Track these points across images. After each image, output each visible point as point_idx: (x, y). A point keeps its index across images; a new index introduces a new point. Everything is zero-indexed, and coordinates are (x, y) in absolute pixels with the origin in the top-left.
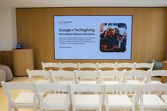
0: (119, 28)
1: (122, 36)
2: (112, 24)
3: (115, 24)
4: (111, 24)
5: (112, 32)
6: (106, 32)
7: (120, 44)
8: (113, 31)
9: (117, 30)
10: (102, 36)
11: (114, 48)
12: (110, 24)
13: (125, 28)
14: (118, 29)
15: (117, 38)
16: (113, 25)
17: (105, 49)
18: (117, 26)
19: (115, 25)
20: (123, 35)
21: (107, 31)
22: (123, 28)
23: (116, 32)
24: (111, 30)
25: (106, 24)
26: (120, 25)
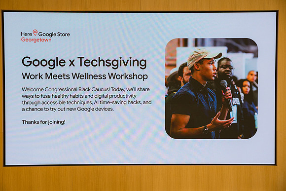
0: (231, 56)
1: (240, 83)
2: (207, 42)
3: (215, 42)
4: (203, 40)
5: (207, 70)
6: (186, 71)
7: (234, 109)
8: (211, 67)
9: (224, 62)
10: (172, 82)
11: (215, 123)
12: (199, 42)
13: (251, 55)
14: (228, 60)
15: (225, 91)
16: (212, 43)
17: (183, 129)
18: (226, 49)
19: (218, 43)
20: (246, 80)
21: (189, 67)
22: (245, 55)
23: (222, 70)
24: (202, 62)
25: (185, 42)
26: (234, 44)
